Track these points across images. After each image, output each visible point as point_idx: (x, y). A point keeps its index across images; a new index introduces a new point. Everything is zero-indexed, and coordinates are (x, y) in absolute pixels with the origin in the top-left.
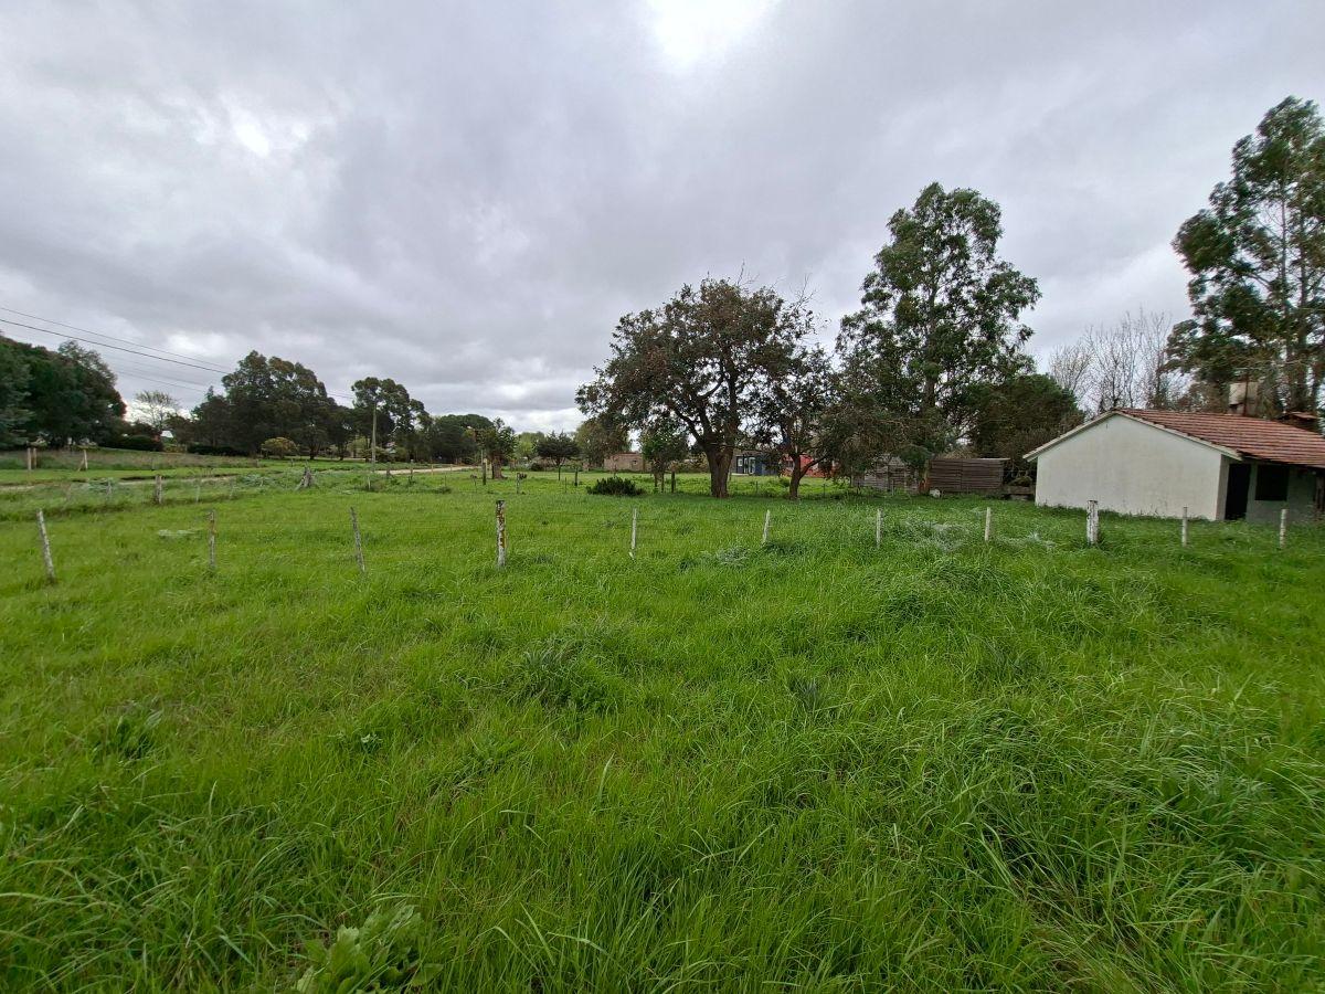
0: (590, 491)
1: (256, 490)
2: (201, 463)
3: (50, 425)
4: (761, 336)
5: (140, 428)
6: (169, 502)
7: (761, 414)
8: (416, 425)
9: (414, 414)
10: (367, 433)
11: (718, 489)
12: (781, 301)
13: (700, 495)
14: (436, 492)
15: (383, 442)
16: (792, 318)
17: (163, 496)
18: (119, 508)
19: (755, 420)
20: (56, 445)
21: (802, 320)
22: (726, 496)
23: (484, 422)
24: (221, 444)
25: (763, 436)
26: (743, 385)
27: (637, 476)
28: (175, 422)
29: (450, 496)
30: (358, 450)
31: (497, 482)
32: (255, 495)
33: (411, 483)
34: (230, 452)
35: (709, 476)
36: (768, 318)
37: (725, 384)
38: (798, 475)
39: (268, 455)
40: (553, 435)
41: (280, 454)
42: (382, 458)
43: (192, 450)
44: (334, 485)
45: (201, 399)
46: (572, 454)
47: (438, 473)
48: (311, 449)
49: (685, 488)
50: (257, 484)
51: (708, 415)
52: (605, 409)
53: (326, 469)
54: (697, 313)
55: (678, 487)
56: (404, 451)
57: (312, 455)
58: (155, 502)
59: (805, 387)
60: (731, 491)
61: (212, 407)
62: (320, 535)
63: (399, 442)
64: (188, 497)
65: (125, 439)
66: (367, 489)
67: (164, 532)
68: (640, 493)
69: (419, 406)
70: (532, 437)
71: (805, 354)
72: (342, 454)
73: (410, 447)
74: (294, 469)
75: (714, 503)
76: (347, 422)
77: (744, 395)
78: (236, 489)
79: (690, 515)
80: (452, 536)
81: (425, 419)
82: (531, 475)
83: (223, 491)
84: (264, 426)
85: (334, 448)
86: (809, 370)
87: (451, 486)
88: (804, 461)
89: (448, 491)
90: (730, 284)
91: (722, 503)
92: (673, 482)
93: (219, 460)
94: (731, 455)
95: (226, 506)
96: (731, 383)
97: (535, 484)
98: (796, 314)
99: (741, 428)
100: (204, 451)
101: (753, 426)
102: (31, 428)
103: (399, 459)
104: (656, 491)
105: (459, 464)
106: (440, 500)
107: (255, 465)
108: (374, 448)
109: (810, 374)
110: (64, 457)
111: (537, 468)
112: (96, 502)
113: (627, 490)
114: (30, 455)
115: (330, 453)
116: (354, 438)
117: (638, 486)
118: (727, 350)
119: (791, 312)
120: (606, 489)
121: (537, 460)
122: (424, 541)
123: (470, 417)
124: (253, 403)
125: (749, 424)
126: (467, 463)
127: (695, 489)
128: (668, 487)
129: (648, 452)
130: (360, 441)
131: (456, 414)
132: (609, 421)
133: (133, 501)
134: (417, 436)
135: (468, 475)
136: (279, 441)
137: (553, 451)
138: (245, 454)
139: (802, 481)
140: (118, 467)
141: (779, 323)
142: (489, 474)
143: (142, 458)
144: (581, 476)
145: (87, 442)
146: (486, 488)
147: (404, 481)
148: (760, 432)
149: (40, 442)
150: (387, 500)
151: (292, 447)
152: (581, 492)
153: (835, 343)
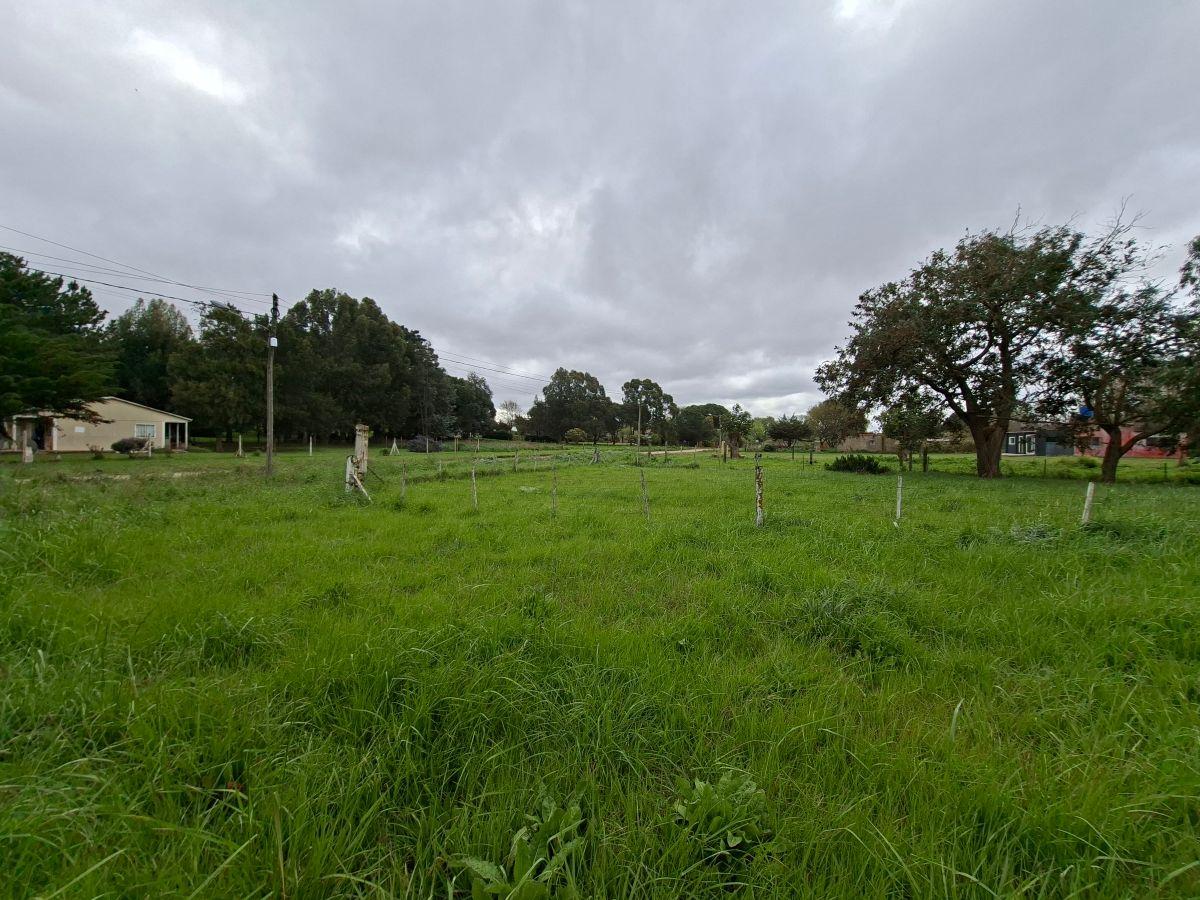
0: (828, 468)
1: (566, 464)
2: (532, 446)
3: (463, 425)
4: (1049, 284)
5: (502, 425)
6: (521, 470)
7: (1050, 380)
8: (667, 415)
9: (665, 406)
10: (631, 423)
11: (987, 468)
12: (1078, 237)
13: (962, 474)
14: (687, 467)
15: (643, 432)
16: (1101, 257)
17: (518, 466)
18: (498, 474)
19: (1041, 386)
20: (465, 437)
21: (1119, 254)
22: (998, 475)
23: (720, 410)
24: (543, 434)
25: (1052, 406)
26: (1019, 349)
27: (877, 456)
28: (519, 421)
29: (698, 471)
30: (625, 436)
31: (735, 460)
32: (566, 468)
33: (667, 460)
34: (549, 440)
35: (973, 457)
36: (1059, 264)
37: (994, 350)
38: (1116, 451)
39: (568, 441)
40: (785, 418)
41: (575, 441)
42: (644, 442)
43: (527, 439)
44: (614, 461)
45: (531, 405)
46: (804, 435)
47: (688, 454)
48: (594, 438)
49: (941, 468)
50: (566, 460)
51: (970, 386)
52: (846, 388)
53: (607, 451)
54: (955, 277)
55: (930, 467)
56: (657, 437)
57: (595, 441)
58: (514, 470)
59: (1125, 340)
60: (1004, 470)
61: (538, 410)
62: (613, 495)
63: (654, 430)
64: (530, 467)
65: (495, 433)
66: (636, 464)
67: (523, 488)
68: (884, 471)
69: (669, 399)
70: (764, 421)
71: (1122, 298)
72: (615, 440)
73: (662, 433)
74: (587, 450)
75: (985, 483)
76: (619, 415)
77: (1024, 357)
78: (555, 463)
79: (956, 492)
80: (711, 500)
81: (674, 410)
82: (765, 455)
83: (547, 464)
84: (566, 420)
85: (609, 435)
86: (1130, 315)
87: (699, 462)
88: (1127, 433)
89: (697, 466)
90: (1000, 236)
91: (996, 483)
92: (925, 462)
93: (542, 445)
94: (1005, 428)
95: (550, 474)
96: (1003, 347)
97: (770, 462)
98: (1107, 250)
99: (1020, 397)
100: (533, 439)
101: (1037, 394)
102: (454, 427)
103: (655, 443)
104: (903, 470)
105: (699, 447)
106: (692, 472)
107: (562, 448)
108: (638, 434)
109: (1135, 321)
110: (468, 444)
111: (770, 449)
112: (487, 469)
113: (871, 468)
114: (456, 443)
115: (606, 440)
116: (622, 427)
117: (882, 464)
118: (996, 310)
119: (1097, 249)
120: (843, 466)
121: (769, 442)
122: (687, 503)
123: (709, 406)
124: (561, 404)
125: (1030, 392)
126: (706, 445)
127: (952, 468)
128: (918, 467)
129: (889, 431)
130: (626, 429)
131: (698, 404)
132: (848, 399)
133: (504, 469)
134: (668, 424)
135: (709, 455)
136: (575, 431)
137: (786, 433)
138: (557, 443)
139: (1122, 462)
140: (493, 450)
141: (1077, 264)
142: (728, 455)
143: (503, 444)
144: (815, 457)
145: (478, 436)
146: (727, 465)
147: (661, 460)
148: (1049, 400)
149: (459, 436)
150: (651, 473)
151: (583, 435)
152: (818, 470)
153: (1179, 276)
